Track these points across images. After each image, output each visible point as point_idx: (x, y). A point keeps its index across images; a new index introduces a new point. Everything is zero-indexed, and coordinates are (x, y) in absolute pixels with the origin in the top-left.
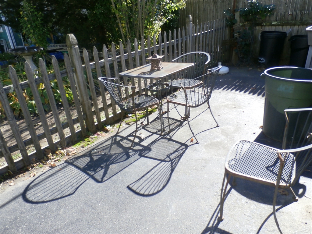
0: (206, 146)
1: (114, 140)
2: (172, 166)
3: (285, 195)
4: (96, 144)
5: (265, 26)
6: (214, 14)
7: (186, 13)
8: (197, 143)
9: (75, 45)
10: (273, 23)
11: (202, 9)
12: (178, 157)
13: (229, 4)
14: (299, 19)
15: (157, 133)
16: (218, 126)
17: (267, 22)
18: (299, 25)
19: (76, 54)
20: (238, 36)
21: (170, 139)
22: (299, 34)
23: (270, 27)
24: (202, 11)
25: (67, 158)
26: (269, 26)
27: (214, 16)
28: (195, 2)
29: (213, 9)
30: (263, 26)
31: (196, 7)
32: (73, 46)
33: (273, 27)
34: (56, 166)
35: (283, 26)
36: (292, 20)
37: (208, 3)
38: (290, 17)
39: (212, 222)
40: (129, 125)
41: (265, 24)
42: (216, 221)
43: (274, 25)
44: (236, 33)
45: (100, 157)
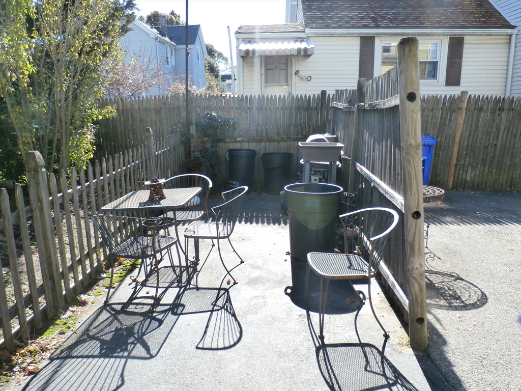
0: (248, 283)
1: (110, 310)
2: (230, 313)
3: (354, 302)
4: (81, 324)
5: (229, 143)
6: (158, 126)
7: (111, 124)
8: (235, 283)
9: (42, 167)
10: (238, 140)
11: (138, 119)
12: (226, 302)
13: (177, 115)
14: (264, 135)
15: (172, 286)
16: (242, 262)
17: (230, 138)
18: (265, 142)
19: (44, 182)
20: (200, 155)
21: (198, 288)
22: (267, 152)
23: (235, 144)
24: (138, 122)
25: (49, 355)
26: (233, 142)
27: (158, 130)
28: (126, 109)
29: (156, 120)
30: (227, 142)
31: (128, 116)
32: (39, 170)
33: (238, 143)
34: (42, 369)
35: (249, 142)
36: (257, 136)
37: (147, 112)
38: (255, 132)
39: (316, 342)
40: (114, 288)
41: (228, 141)
42: (320, 340)
43: (239, 142)
44: (197, 152)
45: (113, 335)
